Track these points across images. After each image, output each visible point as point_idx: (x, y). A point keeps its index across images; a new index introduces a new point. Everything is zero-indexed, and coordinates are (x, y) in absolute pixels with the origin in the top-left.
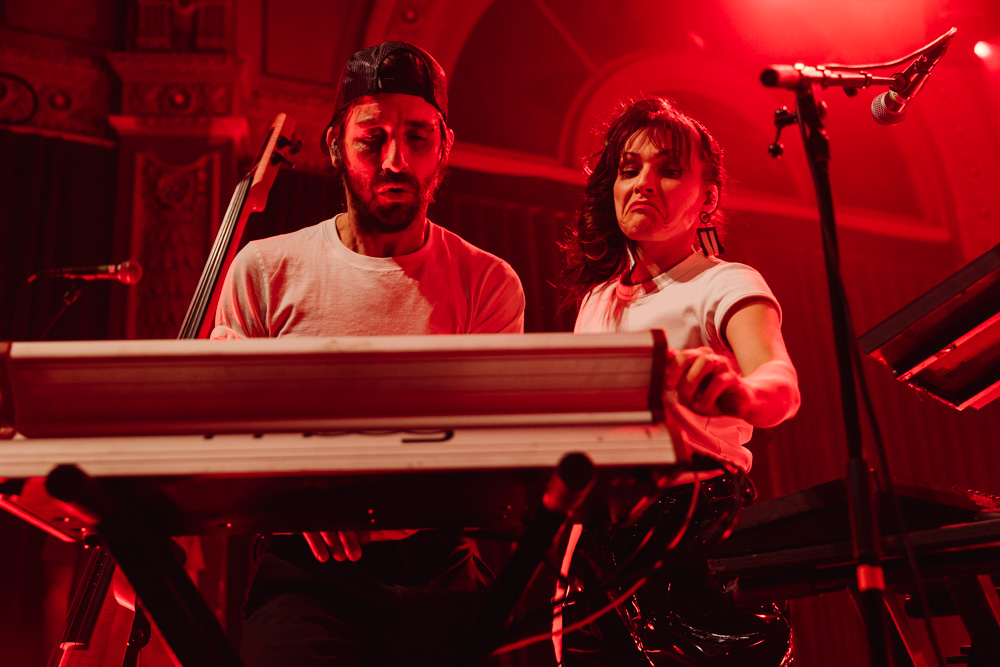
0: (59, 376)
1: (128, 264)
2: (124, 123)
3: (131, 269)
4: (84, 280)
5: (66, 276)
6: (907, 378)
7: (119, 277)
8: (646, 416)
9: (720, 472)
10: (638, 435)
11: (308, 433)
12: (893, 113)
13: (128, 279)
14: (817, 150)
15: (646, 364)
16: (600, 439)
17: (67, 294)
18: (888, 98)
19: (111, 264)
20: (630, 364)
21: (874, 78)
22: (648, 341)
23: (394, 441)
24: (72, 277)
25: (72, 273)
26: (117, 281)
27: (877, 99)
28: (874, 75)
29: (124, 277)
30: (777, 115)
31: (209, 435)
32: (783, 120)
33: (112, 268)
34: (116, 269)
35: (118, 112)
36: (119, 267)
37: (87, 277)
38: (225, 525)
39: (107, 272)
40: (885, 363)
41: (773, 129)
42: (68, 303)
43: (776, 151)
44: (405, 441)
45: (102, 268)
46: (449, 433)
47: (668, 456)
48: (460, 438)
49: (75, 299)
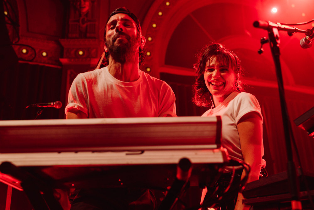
0: (12, 132)
1: (57, 102)
2: (64, 61)
3: (58, 104)
4: (43, 107)
5: (38, 106)
6: (313, 135)
7: (54, 106)
8: (215, 146)
9: (241, 166)
10: (210, 152)
11: (93, 152)
12: (308, 44)
13: (57, 107)
14: (276, 51)
15: (214, 128)
16: (196, 154)
17: (38, 112)
18: (306, 39)
19: (52, 102)
20: (208, 128)
21: (299, 30)
22: (215, 120)
23: (123, 154)
24: (40, 106)
25: (40, 105)
26: (54, 107)
27: (302, 40)
28: (299, 29)
29: (56, 106)
30: (261, 40)
31: (59, 152)
32: (264, 42)
33: (52, 104)
34: (54, 104)
35: (62, 57)
36: (55, 103)
37: (44, 107)
38: (72, 185)
39: (51, 105)
40: (304, 129)
41: (260, 44)
42: (38, 115)
43: (261, 52)
44: (127, 154)
45: (49, 103)
46: (143, 152)
47: (220, 160)
48: (146, 154)
49: (40, 113)
